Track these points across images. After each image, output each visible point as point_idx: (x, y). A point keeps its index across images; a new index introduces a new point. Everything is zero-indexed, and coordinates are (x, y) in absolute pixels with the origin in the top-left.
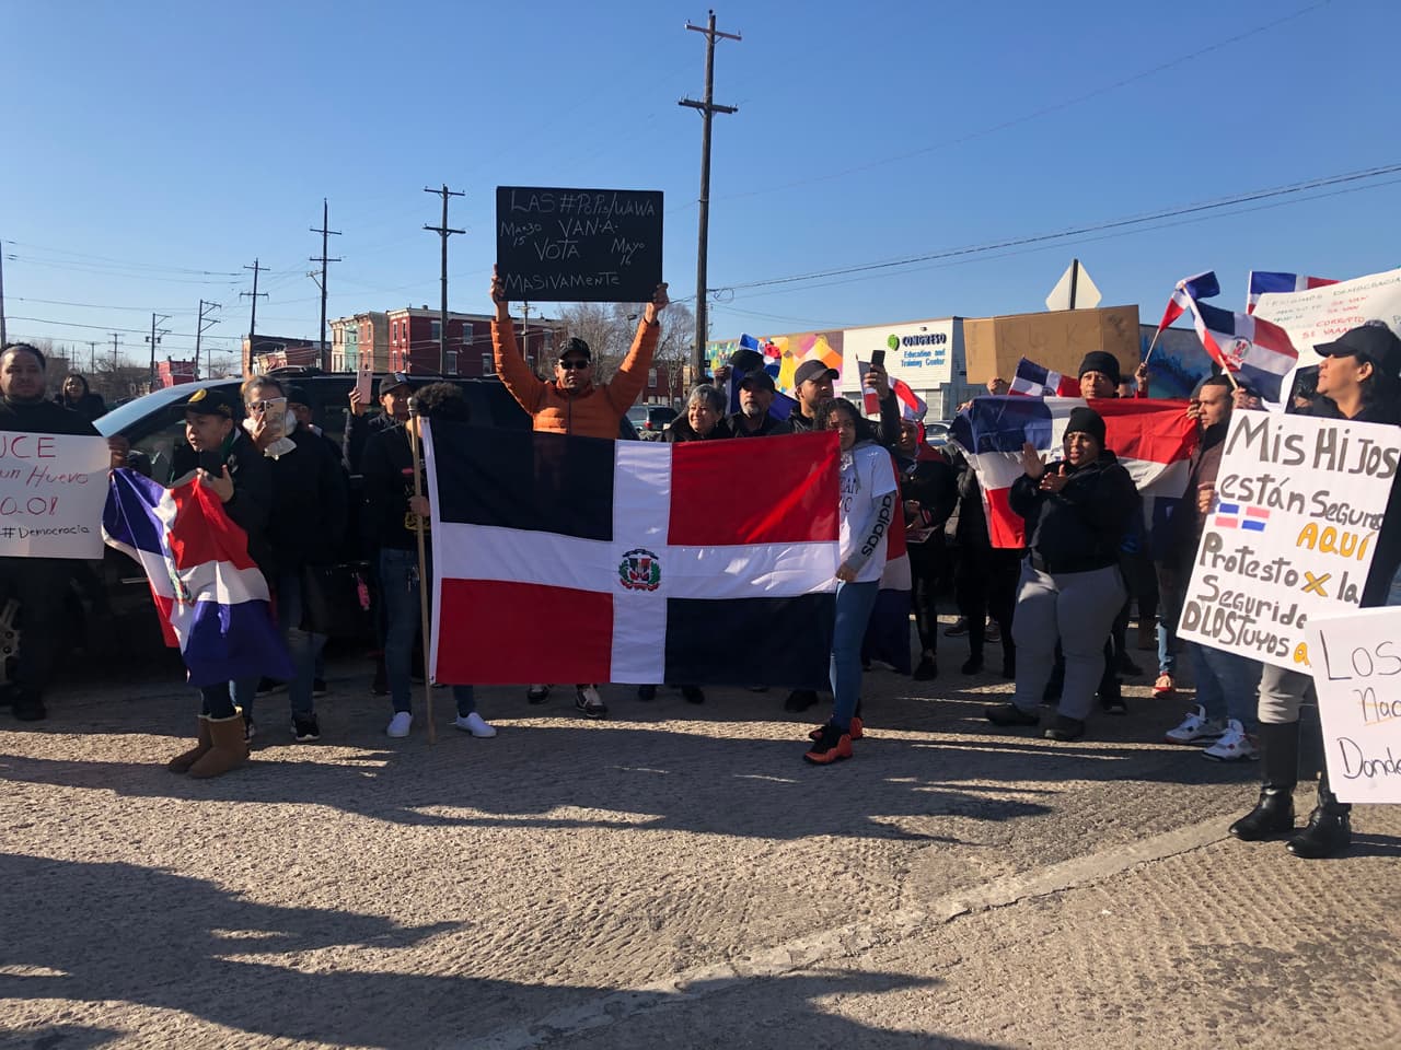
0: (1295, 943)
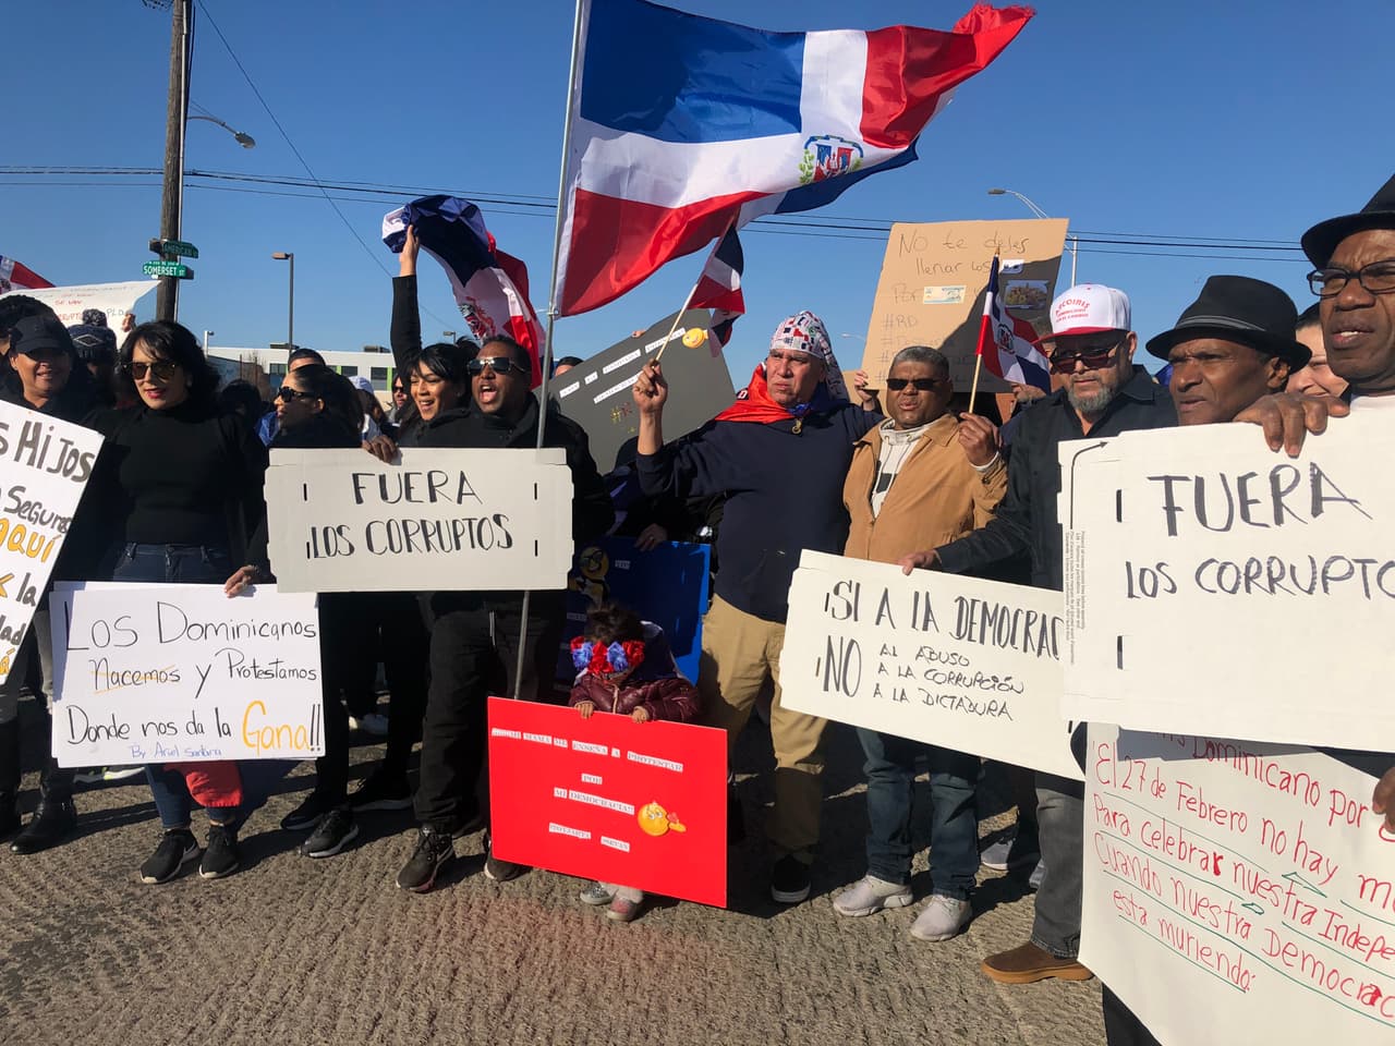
0: (11, 946)
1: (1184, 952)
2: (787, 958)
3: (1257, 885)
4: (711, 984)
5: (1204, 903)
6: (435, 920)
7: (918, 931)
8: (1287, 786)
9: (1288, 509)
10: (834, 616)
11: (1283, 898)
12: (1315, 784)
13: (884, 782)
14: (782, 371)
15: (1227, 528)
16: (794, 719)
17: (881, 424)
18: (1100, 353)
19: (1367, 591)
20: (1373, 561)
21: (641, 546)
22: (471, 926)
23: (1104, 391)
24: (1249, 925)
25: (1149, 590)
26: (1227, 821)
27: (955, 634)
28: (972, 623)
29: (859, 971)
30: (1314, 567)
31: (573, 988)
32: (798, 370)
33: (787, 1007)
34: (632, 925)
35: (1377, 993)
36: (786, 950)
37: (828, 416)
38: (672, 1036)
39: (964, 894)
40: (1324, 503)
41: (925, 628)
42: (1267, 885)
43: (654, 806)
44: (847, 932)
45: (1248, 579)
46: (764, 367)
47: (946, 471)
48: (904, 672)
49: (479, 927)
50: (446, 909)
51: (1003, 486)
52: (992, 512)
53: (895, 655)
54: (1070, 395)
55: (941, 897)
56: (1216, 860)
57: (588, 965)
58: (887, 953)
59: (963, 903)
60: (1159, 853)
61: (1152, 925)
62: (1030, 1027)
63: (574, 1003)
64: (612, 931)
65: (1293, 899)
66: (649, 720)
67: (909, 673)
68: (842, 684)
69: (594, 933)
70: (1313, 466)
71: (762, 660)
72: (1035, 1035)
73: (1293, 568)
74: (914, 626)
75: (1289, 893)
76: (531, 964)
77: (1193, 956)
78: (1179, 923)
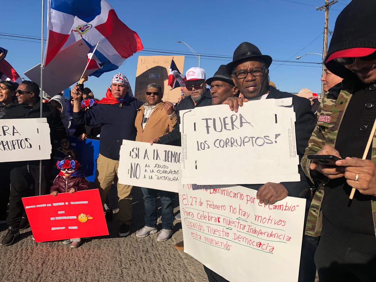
1: (212, 244)
2: (123, 252)
3: (230, 223)
4: (101, 262)
5: (216, 230)
6: (16, 255)
7: (158, 240)
8: (235, 196)
9: (235, 126)
10: (132, 157)
11: (237, 224)
12: (242, 194)
13: (148, 201)
14: (117, 89)
15: (221, 131)
16: (123, 186)
17: (144, 104)
18: (198, 85)
19: (253, 145)
20: (254, 137)
21: (79, 140)
22: (28, 255)
23: (200, 95)
24: (228, 233)
25: (203, 148)
26: (220, 208)
27: (164, 160)
28: (169, 157)
29: (143, 252)
30: (241, 140)
31: (60, 269)
32: (121, 89)
33: (123, 265)
34: (78, 248)
35: (261, 244)
36: (123, 249)
37: (129, 103)
38: (89, 279)
39: (170, 228)
40: (243, 124)
41: (157, 159)
42: (232, 222)
43: (82, 215)
44: (140, 242)
45: (226, 144)
46: (110, 88)
47: (162, 117)
48: (151, 171)
49: (30, 255)
50: (20, 251)
51: (176, 120)
52: (173, 127)
53: (149, 167)
54: (191, 96)
55: (164, 229)
56: (218, 219)
57: (65, 261)
58: (150, 246)
59: (170, 230)
60: (203, 221)
61: (203, 239)
62: (186, 260)
63: (60, 274)
64: (72, 251)
65: (240, 224)
66: (75, 191)
67: (153, 171)
68: (135, 176)
69: (66, 252)
70: (240, 114)
71: (114, 171)
72: (188, 262)
73: (236, 140)
74: (154, 159)
75: (238, 223)
76: (47, 264)
77: (214, 245)
78: (210, 237)
